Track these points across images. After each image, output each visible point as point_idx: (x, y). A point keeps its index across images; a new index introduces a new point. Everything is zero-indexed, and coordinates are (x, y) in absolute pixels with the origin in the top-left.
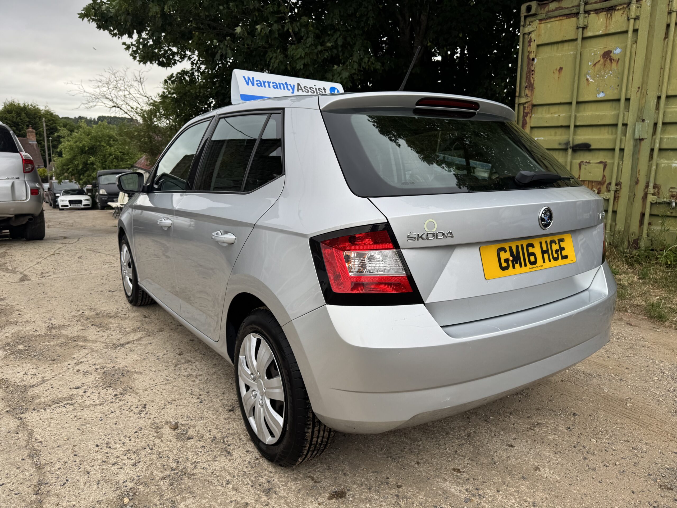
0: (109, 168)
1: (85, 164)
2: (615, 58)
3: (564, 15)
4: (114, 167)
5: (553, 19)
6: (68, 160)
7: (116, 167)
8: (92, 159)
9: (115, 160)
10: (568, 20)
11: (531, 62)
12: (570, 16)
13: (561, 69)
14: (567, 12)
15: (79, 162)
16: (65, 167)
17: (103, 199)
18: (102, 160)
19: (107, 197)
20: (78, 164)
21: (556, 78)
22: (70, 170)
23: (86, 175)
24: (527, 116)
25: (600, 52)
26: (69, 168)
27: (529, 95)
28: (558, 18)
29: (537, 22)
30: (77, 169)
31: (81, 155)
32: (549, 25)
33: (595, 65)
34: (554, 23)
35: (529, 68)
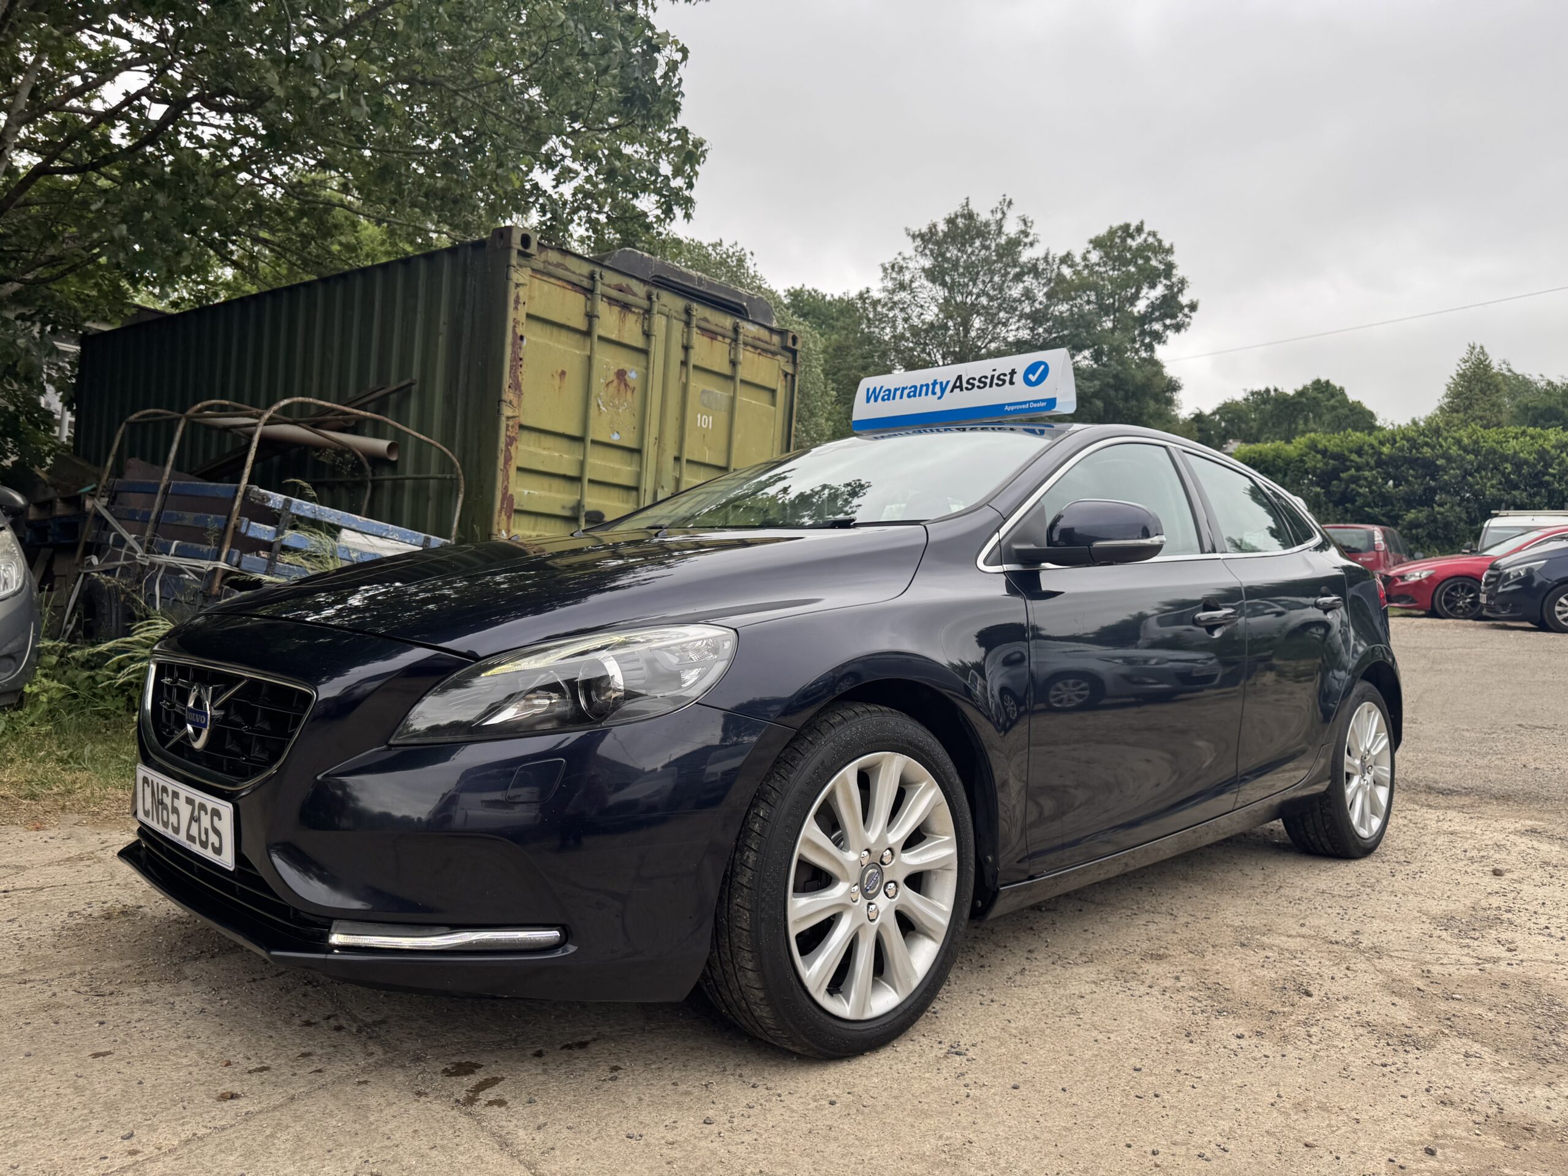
2: (631, 384)
3: (569, 282)
5: (552, 280)
10: (573, 293)
11: (519, 341)
12: (577, 288)
13: (563, 373)
14: (574, 279)
21: (557, 387)
24: (511, 444)
25: (614, 369)
27: (515, 403)
28: (560, 283)
29: (529, 271)
32: (546, 287)
33: (607, 385)
34: (554, 287)
35: (514, 352)
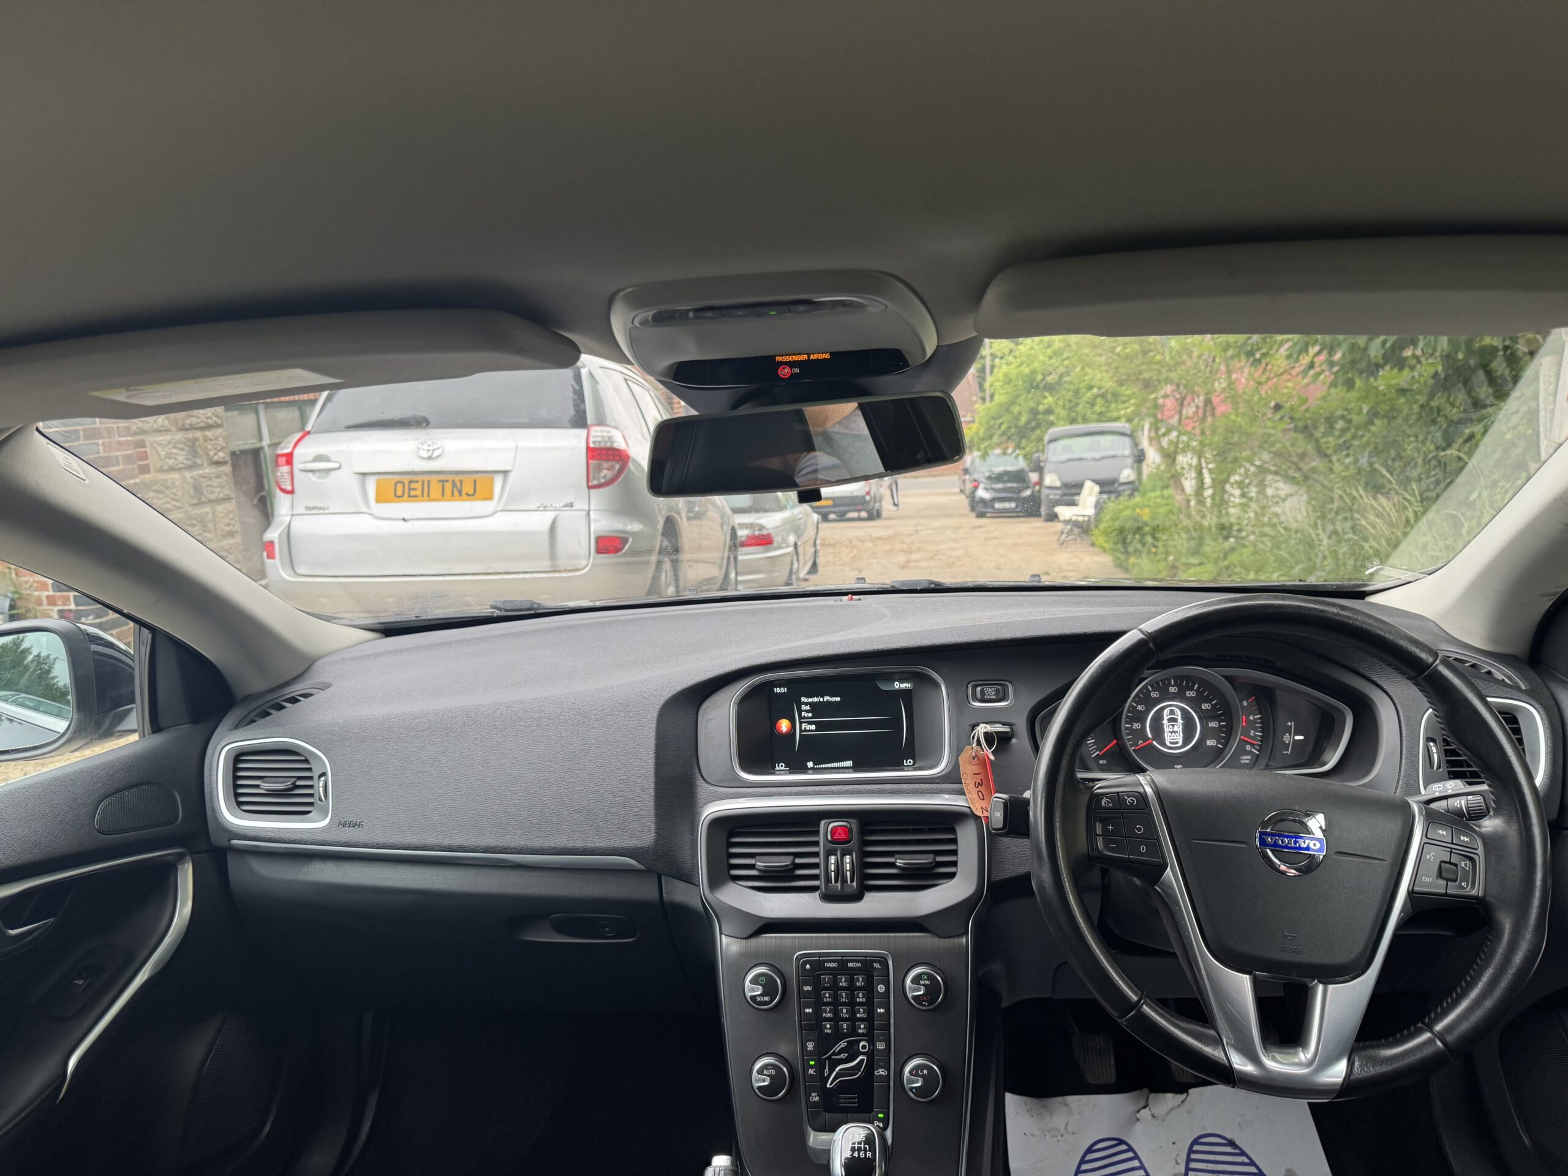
0: (1085, 420)
1: (1034, 412)
4: (1095, 417)
6: (1000, 405)
7: (1101, 417)
8: (1050, 400)
9: (1099, 399)
15: (1022, 410)
16: (992, 422)
17: (1052, 497)
18: (1070, 401)
19: (1059, 492)
20: (1020, 414)
22: (1004, 427)
23: (1033, 437)
26: (1001, 424)
30: (1016, 426)
31: (1029, 392)
